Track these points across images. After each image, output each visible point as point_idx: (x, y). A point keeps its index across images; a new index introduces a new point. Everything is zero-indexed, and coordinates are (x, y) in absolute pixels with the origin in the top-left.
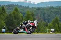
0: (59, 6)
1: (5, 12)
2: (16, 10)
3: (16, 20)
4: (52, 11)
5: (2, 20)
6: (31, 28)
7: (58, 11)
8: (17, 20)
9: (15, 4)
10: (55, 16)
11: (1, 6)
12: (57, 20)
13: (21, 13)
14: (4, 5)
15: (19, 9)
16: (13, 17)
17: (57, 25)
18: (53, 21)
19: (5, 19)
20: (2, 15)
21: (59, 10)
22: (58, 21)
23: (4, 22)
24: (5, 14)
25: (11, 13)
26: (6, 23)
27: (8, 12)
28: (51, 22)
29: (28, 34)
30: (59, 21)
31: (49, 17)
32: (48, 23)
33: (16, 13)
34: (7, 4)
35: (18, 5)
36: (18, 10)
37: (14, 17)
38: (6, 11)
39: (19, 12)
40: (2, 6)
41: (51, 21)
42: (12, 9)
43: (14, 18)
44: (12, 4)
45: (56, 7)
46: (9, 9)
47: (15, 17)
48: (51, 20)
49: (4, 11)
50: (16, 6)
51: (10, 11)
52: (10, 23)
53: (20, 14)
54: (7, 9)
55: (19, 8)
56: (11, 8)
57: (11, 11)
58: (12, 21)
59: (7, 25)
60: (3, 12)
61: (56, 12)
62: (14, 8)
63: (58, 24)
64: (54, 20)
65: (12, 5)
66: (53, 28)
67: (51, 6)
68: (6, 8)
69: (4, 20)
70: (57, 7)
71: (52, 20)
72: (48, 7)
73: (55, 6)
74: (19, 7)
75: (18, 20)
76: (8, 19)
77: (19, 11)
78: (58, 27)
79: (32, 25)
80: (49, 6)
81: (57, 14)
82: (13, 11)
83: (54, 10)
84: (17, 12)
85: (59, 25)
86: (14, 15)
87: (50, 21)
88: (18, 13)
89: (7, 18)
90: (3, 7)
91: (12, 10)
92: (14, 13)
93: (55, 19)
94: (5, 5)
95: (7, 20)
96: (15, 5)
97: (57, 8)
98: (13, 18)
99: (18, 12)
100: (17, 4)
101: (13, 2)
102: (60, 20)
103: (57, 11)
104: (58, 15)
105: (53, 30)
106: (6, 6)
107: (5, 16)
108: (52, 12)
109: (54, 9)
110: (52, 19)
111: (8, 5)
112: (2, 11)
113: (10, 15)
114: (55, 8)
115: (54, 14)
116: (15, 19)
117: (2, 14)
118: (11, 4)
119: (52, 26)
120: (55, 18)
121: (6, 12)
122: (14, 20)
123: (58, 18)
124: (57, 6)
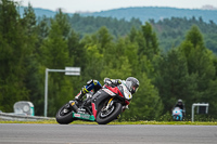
1: (155, 46)
2: (195, 39)
3: (194, 76)
5: (144, 74)
8: (197, 74)
9: (189, 17)
11: (141, 23)
13: (210, 49)
14: (152, 21)
15: (203, 35)
16: (182, 63)
19: (155, 71)
20: (145, 57)
23: (152, 83)
24: (156, 53)
25: (176, 49)
26: (157, 84)
27: (166, 45)
29: (100, 123)
33: (193, 50)
34: (162, 18)
35: (201, 19)
36: (200, 39)
37: (185, 64)
38: (158, 41)
39: (205, 45)
40: (144, 24)
42: (180, 33)
43: (186, 68)
44: (179, 16)
46: (170, 35)
47: (189, 64)
49: (150, 43)
50: (194, 25)
51: (174, 40)
52: (172, 84)
53: (209, 51)
54: (164, 35)
55: (205, 31)
56: (176, 31)
57: (177, 43)
58: (180, 76)
59: (161, 93)
60: (147, 45)
62: (186, 33)
65: (181, 20)
68: (157, 32)
69: (151, 75)
74: (205, 27)
75: (200, 75)
76: (166, 70)
77: (204, 41)
82: (183, 42)
84: (198, 47)
86: (187, 56)
88: (203, 49)
89: (162, 66)
90: (150, 28)
91: (179, 37)
92: (187, 49)
94: (156, 21)
95: (162, 74)
96: (190, 21)
98: (181, 68)
99: (201, 44)
100: (197, 19)
101: (183, 10)
106: (160, 23)
107: (154, 59)
111: (166, 21)
112: (145, 43)
113: (173, 57)
116: (190, 73)
117: (145, 54)
118: (175, 16)
121: (159, 47)
122: (187, 76)
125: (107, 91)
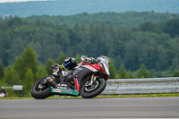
0: (37, 15)
4: (16, 30)
6: (94, 78)
7: (34, 32)
10: (25, 46)
12: (30, 56)
17: (31, 73)
18: (20, 60)
21: (37, 29)
22: (33, 60)
28: (14, 64)
30: (36, 61)
31: (8, 48)
32: (5, 68)
41: (14, 61)
45: (27, 18)
48: (12, 58)
61: (28, 33)
63: (34, 70)
64: (21, 58)
66: (20, 81)
67: (13, 16)
70: (31, 17)
71: (17, 58)
72: (4, 18)
73: (25, 16)
78: (35, 78)
79: (95, 70)
80: (8, 15)
81: (30, 39)
83: (21, 29)
85: (38, 73)
87: (10, 61)
93: (23, 54)
97: (29, 21)
102: (39, 59)
103: (29, 30)
104: (32, 43)
105: (19, 87)
108: (14, 33)
109: (21, 24)
110: (17, 54)
114: (26, 23)
115: (21, 39)
119: (17, 76)
120: (25, 50)
123: (34, 52)
124: (29, 15)
125: (88, 67)
